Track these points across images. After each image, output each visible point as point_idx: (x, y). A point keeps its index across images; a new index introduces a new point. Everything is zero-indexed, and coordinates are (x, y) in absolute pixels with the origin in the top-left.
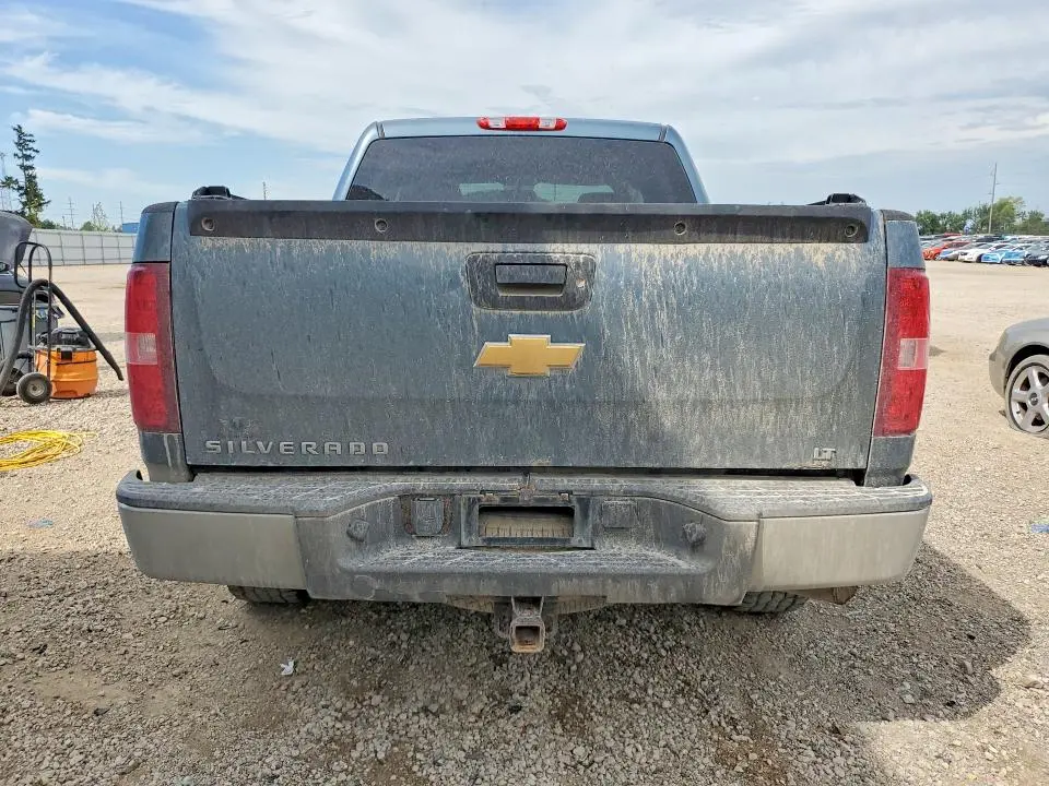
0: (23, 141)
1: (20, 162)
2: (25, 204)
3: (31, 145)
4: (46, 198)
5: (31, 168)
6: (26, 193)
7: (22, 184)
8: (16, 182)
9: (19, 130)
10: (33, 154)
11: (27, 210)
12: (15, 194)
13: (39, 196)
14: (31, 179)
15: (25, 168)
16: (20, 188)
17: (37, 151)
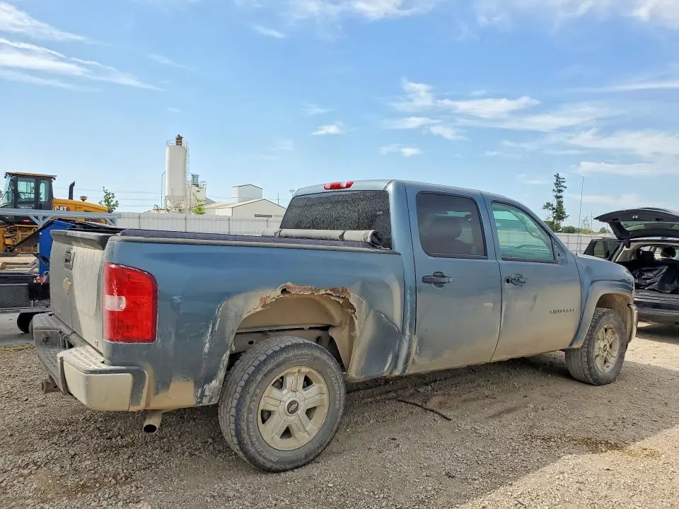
0: (559, 183)
1: (555, 194)
2: (555, 218)
3: (563, 184)
4: (567, 214)
5: (561, 197)
6: (557, 211)
7: (555, 206)
8: (552, 205)
9: (557, 176)
10: (563, 189)
11: (555, 221)
12: (551, 212)
13: (563, 213)
14: (560, 204)
15: (558, 197)
16: (554, 209)
17: (565, 187)
